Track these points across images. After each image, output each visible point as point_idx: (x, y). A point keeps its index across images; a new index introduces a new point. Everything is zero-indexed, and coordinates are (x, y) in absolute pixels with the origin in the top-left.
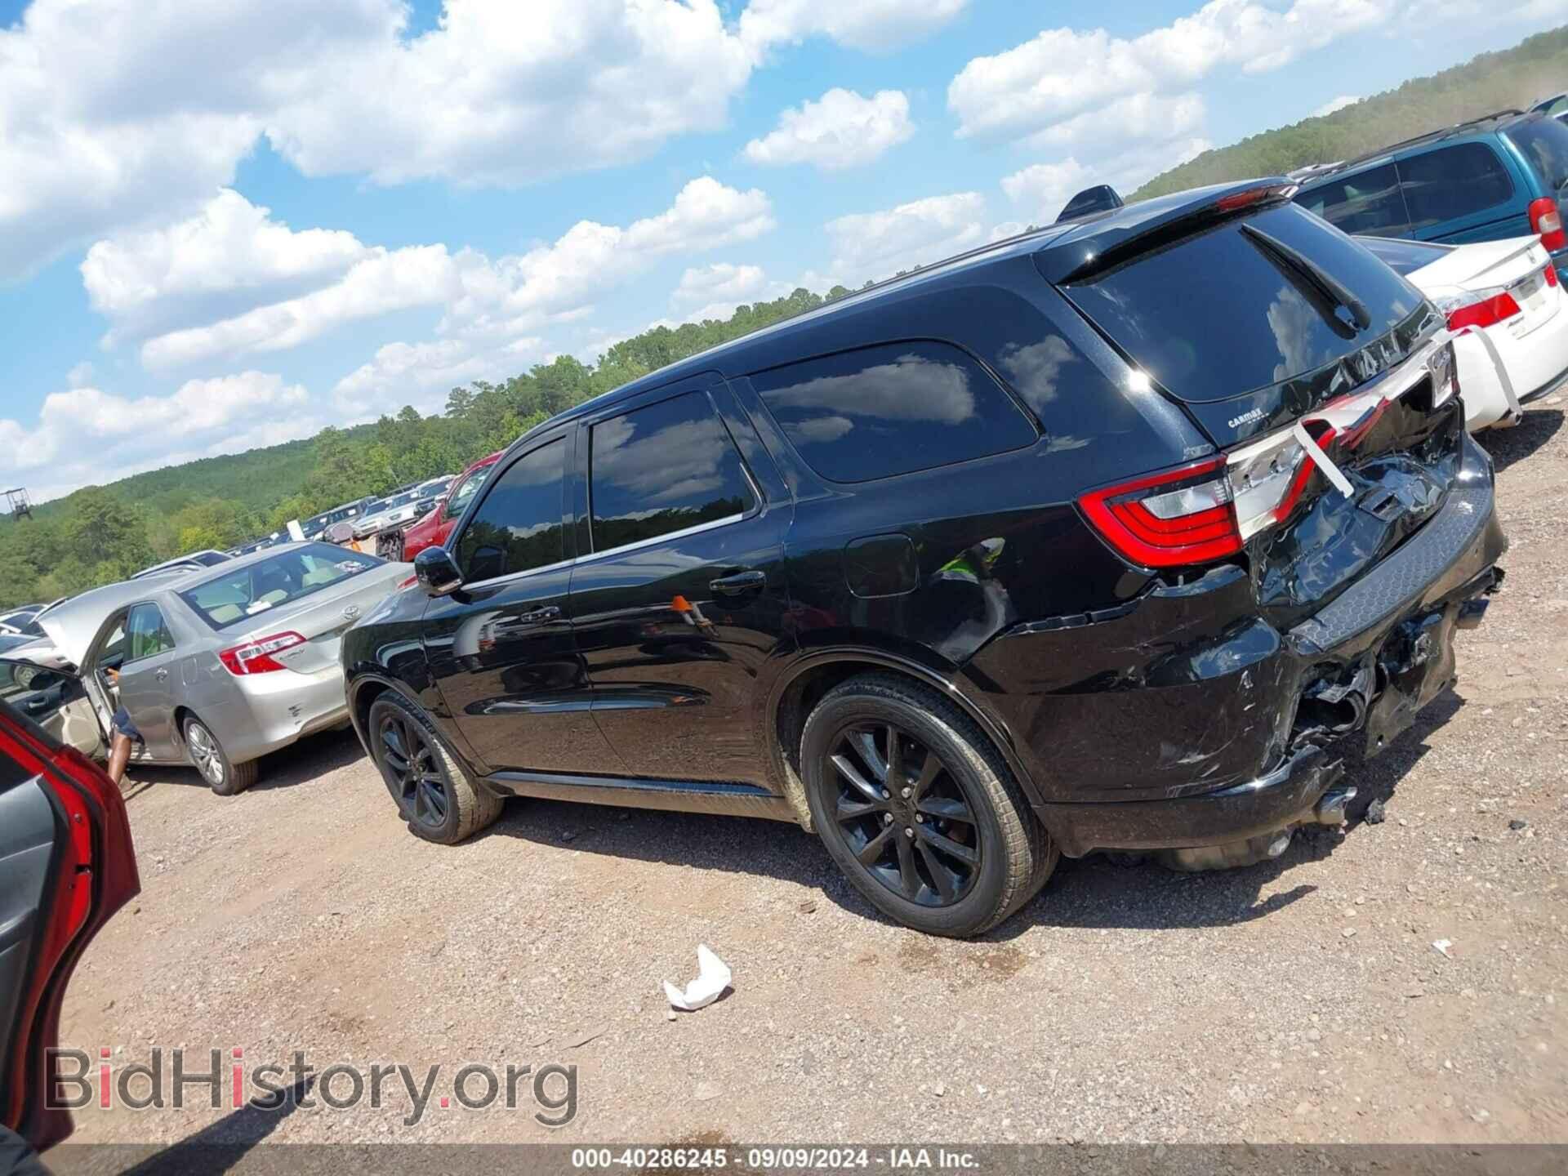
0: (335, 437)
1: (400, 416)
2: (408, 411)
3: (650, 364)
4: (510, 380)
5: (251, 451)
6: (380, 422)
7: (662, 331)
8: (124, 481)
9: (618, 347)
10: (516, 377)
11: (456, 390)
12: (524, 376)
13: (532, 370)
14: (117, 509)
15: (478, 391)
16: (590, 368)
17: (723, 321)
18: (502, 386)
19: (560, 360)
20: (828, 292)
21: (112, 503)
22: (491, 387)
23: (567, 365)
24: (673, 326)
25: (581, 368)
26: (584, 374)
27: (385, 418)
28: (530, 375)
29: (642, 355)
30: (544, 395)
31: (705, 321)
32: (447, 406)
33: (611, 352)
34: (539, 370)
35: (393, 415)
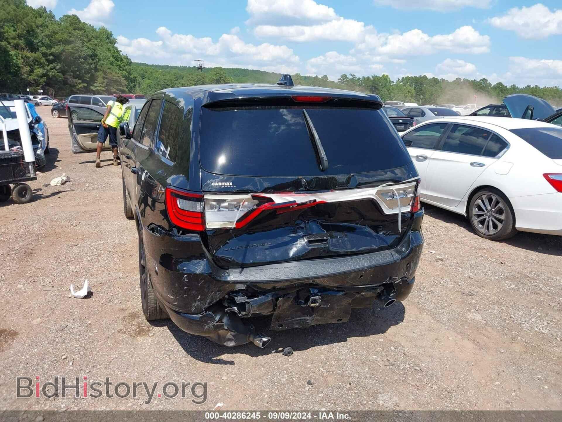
0: (299, 77)
1: (322, 77)
2: (325, 77)
3: (415, 88)
4: (364, 77)
5: (273, 73)
6: (315, 77)
7: (425, 77)
8: (233, 69)
9: (406, 78)
10: (366, 77)
11: (344, 75)
12: (369, 77)
13: (372, 76)
14: (225, 77)
15: (350, 77)
16: (393, 82)
17: (449, 81)
18: (360, 78)
19: (383, 76)
20: (496, 83)
21: (225, 75)
22: (356, 78)
23: (385, 78)
24: (430, 76)
25: (390, 81)
26: (390, 83)
27: (317, 76)
28: (371, 77)
29: (413, 83)
30: (372, 86)
31: (442, 79)
32: (339, 79)
33: (403, 79)
34: (375, 77)
35: (320, 76)
